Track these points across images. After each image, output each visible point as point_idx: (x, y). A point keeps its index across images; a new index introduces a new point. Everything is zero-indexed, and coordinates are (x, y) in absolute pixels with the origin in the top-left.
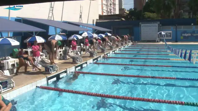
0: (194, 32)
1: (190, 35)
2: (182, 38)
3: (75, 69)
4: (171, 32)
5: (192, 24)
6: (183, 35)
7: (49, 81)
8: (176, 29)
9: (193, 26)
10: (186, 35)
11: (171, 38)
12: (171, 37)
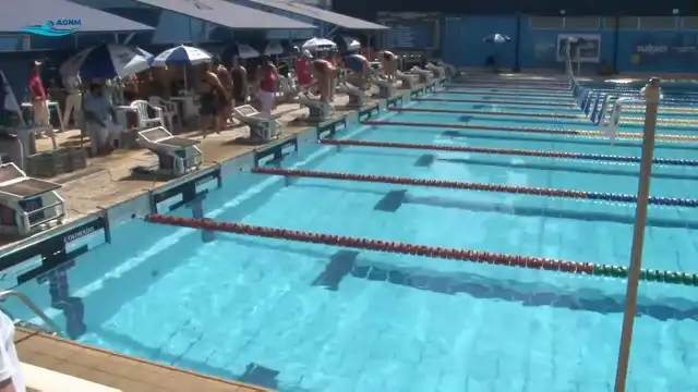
0: (678, 40)
1: (665, 48)
2: (635, 59)
3: (256, 162)
4: (597, 37)
5: (676, 11)
6: (641, 49)
7: (159, 205)
8: (617, 27)
9: (677, 18)
10: (650, 49)
11: (596, 60)
12: (595, 56)
